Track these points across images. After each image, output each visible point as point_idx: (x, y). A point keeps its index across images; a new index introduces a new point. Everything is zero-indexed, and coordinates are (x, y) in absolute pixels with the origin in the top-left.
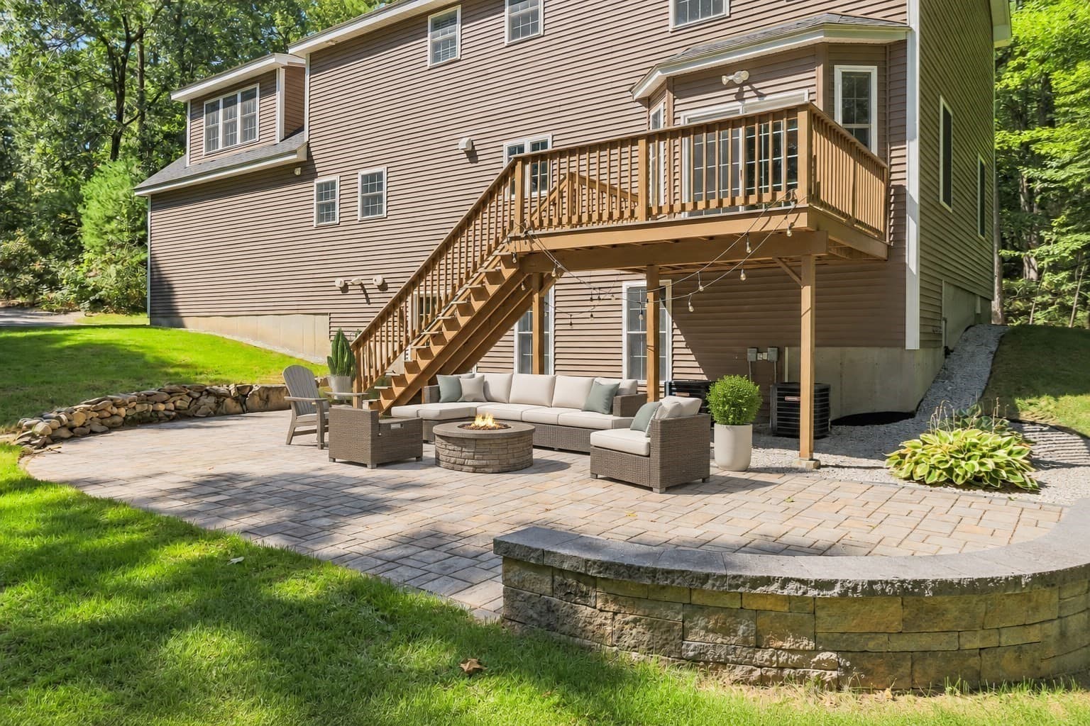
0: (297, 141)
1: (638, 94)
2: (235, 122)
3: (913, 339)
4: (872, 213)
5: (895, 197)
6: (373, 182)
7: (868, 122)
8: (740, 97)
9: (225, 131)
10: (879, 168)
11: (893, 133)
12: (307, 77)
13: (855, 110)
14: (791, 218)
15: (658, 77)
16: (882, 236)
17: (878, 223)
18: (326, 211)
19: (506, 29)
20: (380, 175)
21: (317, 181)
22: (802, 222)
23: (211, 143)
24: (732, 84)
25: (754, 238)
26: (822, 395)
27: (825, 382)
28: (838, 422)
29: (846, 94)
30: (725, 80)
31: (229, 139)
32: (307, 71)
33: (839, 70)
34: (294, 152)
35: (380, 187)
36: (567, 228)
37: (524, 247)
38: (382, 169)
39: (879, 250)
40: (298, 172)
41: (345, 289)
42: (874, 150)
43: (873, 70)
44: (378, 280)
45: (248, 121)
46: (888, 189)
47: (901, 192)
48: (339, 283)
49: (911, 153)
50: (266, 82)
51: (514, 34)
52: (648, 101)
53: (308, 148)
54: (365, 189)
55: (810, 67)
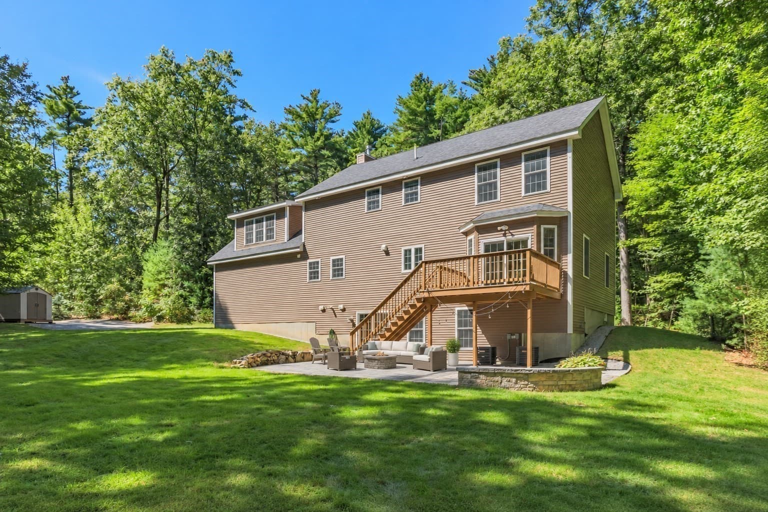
0: (296, 242)
1: (462, 231)
2: (262, 231)
3: (570, 330)
4: (554, 282)
5: (564, 275)
6: (337, 263)
7: (553, 246)
8: (505, 235)
9: (257, 235)
10: (557, 265)
11: (563, 251)
12: (303, 213)
13: (549, 242)
14: (524, 287)
15: (471, 225)
16: (559, 290)
17: (557, 286)
18: (314, 275)
19: (403, 198)
20: (342, 259)
21: (309, 261)
22: (528, 288)
23: (249, 241)
24: (501, 230)
25: (512, 293)
26: (535, 350)
27: (537, 346)
28: (541, 362)
29: (545, 235)
30: (499, 228)
31: (259, 238)
32: (304, 209)
33: (543, 227)
34: (298, 247)
35: (342, 265)
36: (439, 289)
37: (426, 295)
38: (343, 257)
39: (557, 296)
40: (299, 256)
41: (324, 311)
42: (556, 260)
43: (555, 227)
44: (341, 307)
45: (270, 230)
46: (561, 273)
47: (566, 274)
48: (321, 308)
49: (569, 258)
50: (280, 213)
51: (406, 201)
52: (466, 234)
53: (304, 246)
54: (334, 266)
55: (532, 225)
